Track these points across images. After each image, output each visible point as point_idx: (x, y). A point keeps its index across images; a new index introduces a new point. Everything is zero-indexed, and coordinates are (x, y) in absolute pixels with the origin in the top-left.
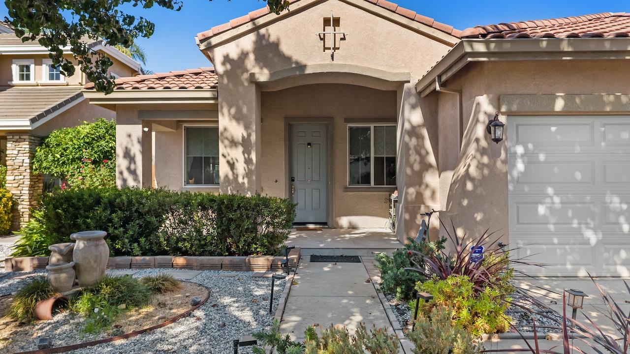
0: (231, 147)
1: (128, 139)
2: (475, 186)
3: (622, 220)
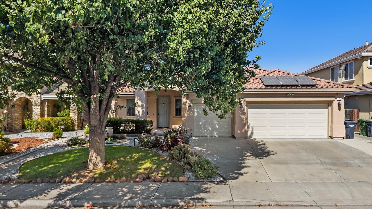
2: (186, 118)
3: (216, 125)
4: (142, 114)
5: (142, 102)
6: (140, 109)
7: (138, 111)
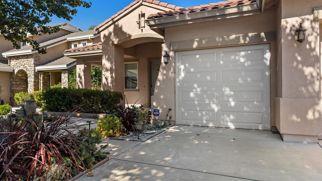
0: (106, 71)
1: (80, 70)
2: (160, 84)
3: (231, 100)
4: (112, 83)
5: (111, 63)
6: (108, 74)
7: (105, 77)
